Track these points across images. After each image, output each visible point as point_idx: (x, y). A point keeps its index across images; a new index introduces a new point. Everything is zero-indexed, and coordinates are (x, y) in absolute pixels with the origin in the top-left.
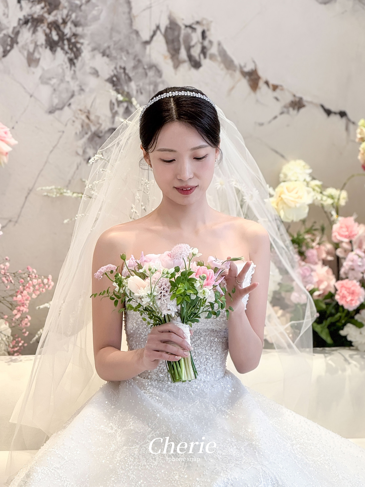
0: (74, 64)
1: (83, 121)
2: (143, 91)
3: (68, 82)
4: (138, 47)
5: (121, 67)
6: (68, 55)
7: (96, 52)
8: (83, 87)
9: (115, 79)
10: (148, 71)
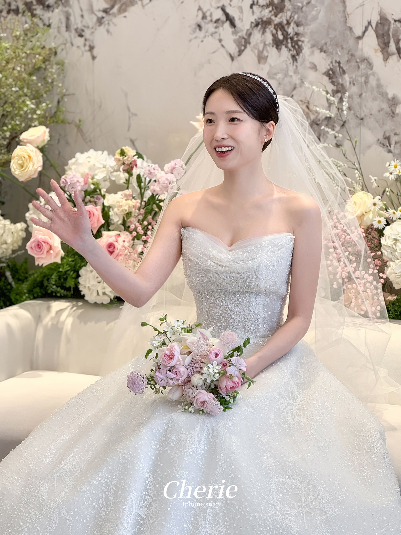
0: (296, 60)
1: (304, 110)
2: (355, 83)
3: (291, 76)
4: (351, 42)
5: (336, 62)
6: (291, 52)
7: (315, 48)
8: (304, 80)
9: (331, 72)
10: (360, 64)
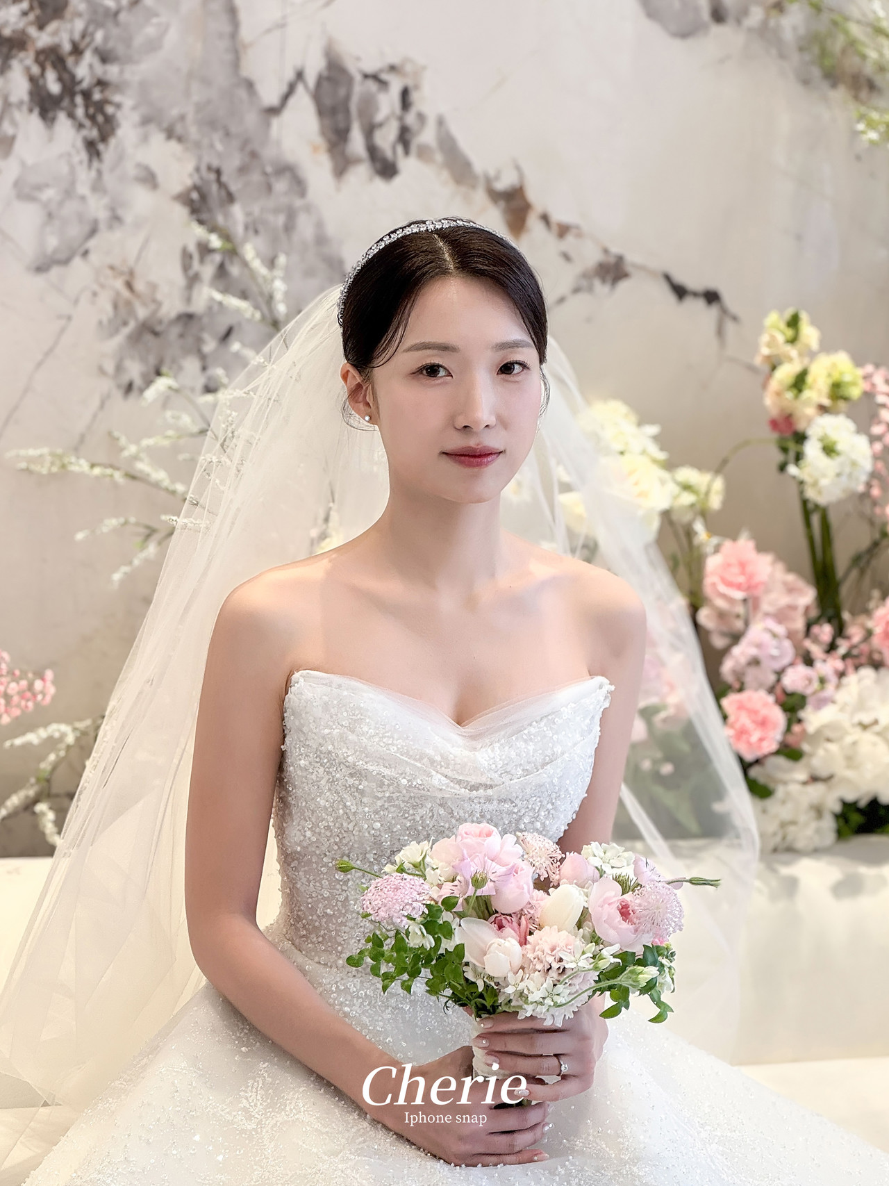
0: (98, 154)
1: (118, 294)
2: (261, 228)
3: (83, 198)
4: (251, 119)
5: (209, 168)
6: (85, 132)
7: (152, 128)
8: (120, 212)
9: (195, 196)
10: (273, 180)
